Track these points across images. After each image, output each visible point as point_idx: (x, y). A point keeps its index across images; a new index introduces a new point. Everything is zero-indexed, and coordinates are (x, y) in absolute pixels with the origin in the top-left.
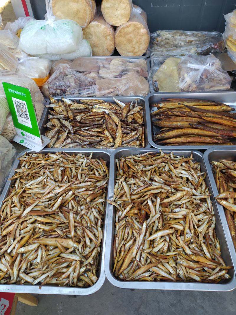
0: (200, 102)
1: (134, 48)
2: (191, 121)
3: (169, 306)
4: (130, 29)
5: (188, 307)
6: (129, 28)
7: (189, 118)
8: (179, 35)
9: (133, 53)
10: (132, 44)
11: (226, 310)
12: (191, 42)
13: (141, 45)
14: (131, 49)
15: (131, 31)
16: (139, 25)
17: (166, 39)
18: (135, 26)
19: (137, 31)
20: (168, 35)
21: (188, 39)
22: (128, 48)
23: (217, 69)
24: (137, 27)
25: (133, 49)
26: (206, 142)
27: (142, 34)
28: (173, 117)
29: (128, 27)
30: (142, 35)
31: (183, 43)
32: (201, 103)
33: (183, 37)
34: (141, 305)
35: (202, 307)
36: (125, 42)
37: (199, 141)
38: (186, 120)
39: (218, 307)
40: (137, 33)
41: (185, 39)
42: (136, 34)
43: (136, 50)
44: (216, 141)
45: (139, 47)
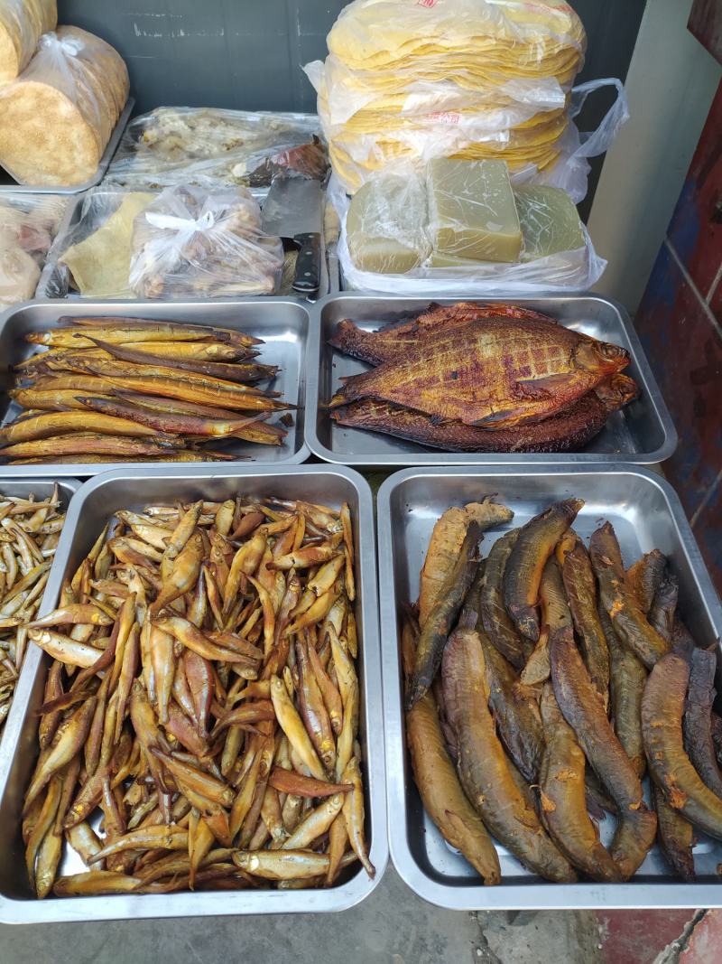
0: (163, 331)
1: (58, 160)
2: (94, 388)
3: (186, 947)
4: (26, 104)
5: (244, 943)
6: (22, 100)
7: (93, 380)
8: (208, 123)
9: (56, 174)
10: (48, 149)
11: (357, 948)
12: (239, 143)
13: (75, 154)
14: (51, 164)
15: (32, 110)
16: (50, 91)
17: (172, 133)
18: (39, 95)
19: (51, 109)
20: (176, 124)
21: (232, 135)
22: (37, 160)
23: (234, 231)
24: (47, 99)
25: (56, 163)
26: (113, 452)
27: (66, 118)
28: (59, 375)
29: (16, 97)
30: (68, 122)
31: (215, 150)
32: (166, 332)
33: (218, 131)
34: (101, 948)
35: (288, 943)
36: (22, 142)
37: (94, 451)
38: (81, 387)
39: (335, 942)
40: (52, 114)
41: (222, 137)
42: (50, 119)
43: (67, 167)
44: (140, 449)
45: (72, 159)
